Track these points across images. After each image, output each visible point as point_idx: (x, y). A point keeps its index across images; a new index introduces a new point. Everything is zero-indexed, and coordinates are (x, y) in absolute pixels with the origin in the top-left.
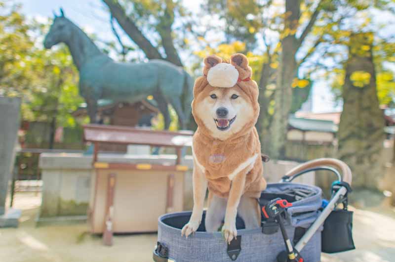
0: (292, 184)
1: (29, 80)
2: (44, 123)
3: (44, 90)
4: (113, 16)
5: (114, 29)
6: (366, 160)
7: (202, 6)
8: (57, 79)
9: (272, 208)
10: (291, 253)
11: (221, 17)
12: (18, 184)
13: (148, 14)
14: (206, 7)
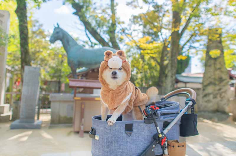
0: (166, 102)
1: (48, 61)
2: (55, 82)
3: (54, 66)
4: (86, 28)
5: (87, 34)
6: (218, 96)
7: (130, 20)
8: (60, 60)
9: (148, 110)
10: (160, 134)
11: (140, 25)
12: (41, 110)
13: (103, 26)
14: (132, 20)
